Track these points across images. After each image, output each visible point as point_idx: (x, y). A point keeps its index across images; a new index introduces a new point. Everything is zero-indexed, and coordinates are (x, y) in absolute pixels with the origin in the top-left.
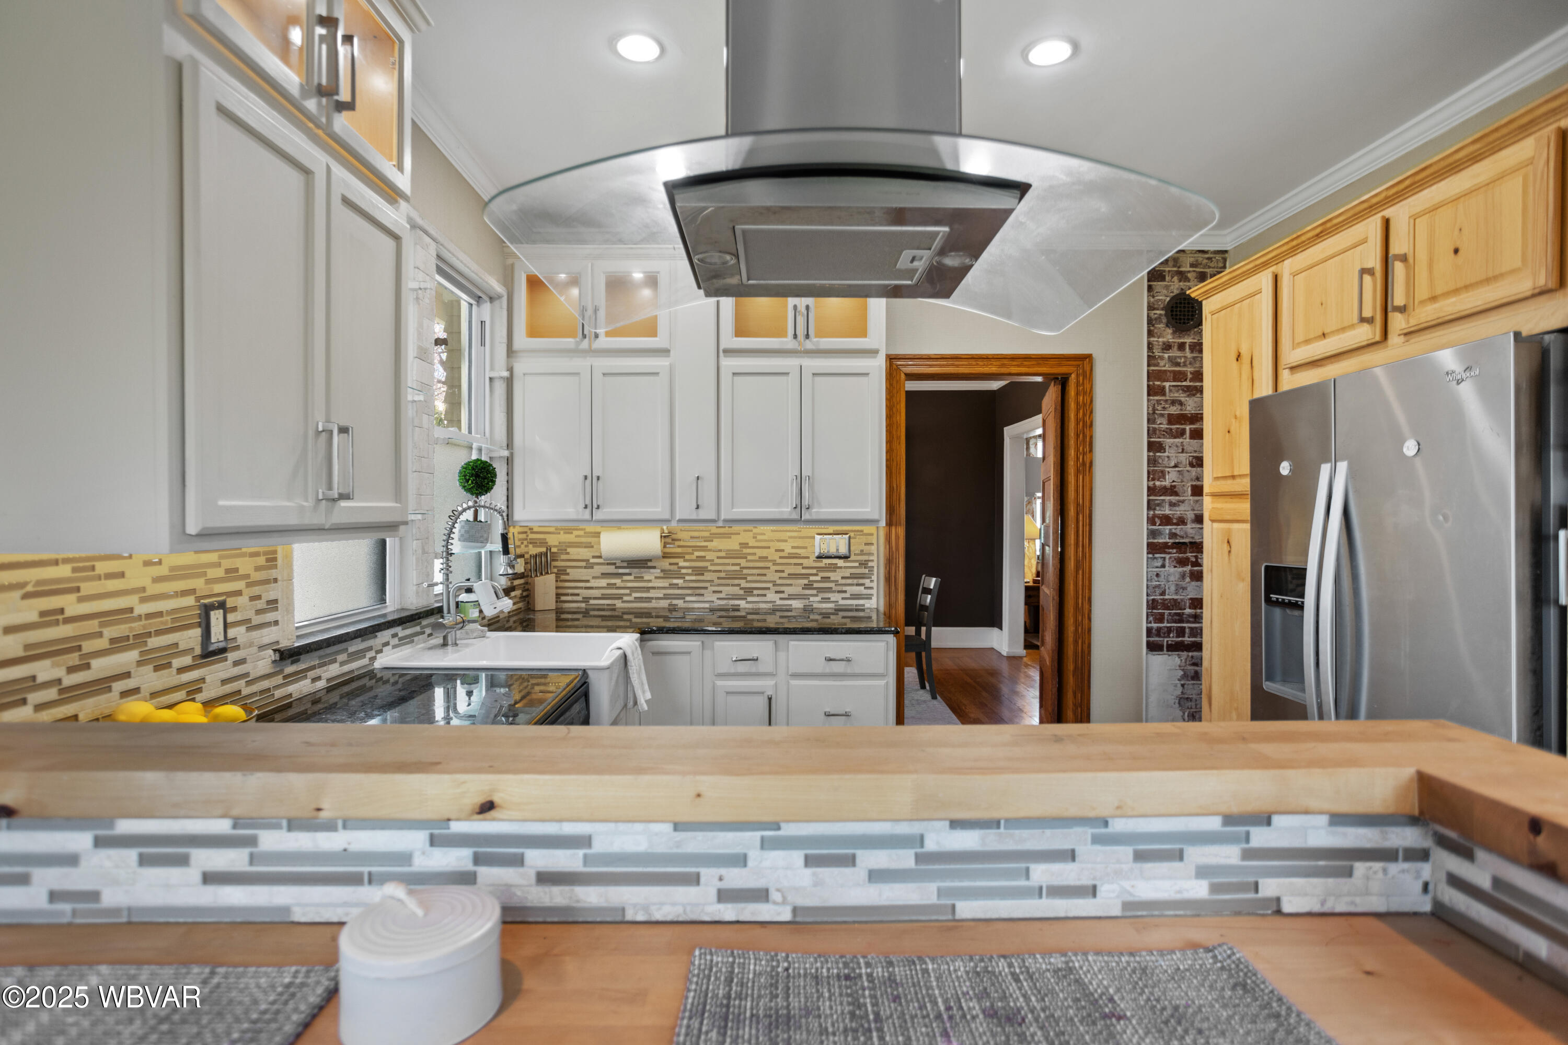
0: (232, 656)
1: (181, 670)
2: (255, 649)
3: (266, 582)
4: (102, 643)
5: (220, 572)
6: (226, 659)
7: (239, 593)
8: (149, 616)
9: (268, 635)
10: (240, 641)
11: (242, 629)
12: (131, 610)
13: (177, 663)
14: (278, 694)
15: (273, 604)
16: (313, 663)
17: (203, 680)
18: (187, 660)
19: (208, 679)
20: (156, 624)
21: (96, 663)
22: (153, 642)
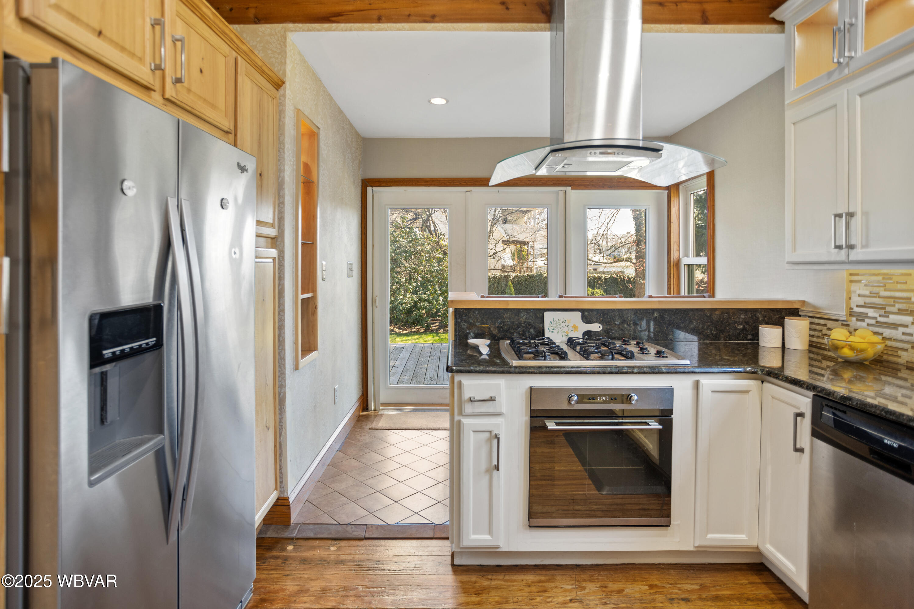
4: (894, 309)
12: (909, 299)
21: (892, 316)
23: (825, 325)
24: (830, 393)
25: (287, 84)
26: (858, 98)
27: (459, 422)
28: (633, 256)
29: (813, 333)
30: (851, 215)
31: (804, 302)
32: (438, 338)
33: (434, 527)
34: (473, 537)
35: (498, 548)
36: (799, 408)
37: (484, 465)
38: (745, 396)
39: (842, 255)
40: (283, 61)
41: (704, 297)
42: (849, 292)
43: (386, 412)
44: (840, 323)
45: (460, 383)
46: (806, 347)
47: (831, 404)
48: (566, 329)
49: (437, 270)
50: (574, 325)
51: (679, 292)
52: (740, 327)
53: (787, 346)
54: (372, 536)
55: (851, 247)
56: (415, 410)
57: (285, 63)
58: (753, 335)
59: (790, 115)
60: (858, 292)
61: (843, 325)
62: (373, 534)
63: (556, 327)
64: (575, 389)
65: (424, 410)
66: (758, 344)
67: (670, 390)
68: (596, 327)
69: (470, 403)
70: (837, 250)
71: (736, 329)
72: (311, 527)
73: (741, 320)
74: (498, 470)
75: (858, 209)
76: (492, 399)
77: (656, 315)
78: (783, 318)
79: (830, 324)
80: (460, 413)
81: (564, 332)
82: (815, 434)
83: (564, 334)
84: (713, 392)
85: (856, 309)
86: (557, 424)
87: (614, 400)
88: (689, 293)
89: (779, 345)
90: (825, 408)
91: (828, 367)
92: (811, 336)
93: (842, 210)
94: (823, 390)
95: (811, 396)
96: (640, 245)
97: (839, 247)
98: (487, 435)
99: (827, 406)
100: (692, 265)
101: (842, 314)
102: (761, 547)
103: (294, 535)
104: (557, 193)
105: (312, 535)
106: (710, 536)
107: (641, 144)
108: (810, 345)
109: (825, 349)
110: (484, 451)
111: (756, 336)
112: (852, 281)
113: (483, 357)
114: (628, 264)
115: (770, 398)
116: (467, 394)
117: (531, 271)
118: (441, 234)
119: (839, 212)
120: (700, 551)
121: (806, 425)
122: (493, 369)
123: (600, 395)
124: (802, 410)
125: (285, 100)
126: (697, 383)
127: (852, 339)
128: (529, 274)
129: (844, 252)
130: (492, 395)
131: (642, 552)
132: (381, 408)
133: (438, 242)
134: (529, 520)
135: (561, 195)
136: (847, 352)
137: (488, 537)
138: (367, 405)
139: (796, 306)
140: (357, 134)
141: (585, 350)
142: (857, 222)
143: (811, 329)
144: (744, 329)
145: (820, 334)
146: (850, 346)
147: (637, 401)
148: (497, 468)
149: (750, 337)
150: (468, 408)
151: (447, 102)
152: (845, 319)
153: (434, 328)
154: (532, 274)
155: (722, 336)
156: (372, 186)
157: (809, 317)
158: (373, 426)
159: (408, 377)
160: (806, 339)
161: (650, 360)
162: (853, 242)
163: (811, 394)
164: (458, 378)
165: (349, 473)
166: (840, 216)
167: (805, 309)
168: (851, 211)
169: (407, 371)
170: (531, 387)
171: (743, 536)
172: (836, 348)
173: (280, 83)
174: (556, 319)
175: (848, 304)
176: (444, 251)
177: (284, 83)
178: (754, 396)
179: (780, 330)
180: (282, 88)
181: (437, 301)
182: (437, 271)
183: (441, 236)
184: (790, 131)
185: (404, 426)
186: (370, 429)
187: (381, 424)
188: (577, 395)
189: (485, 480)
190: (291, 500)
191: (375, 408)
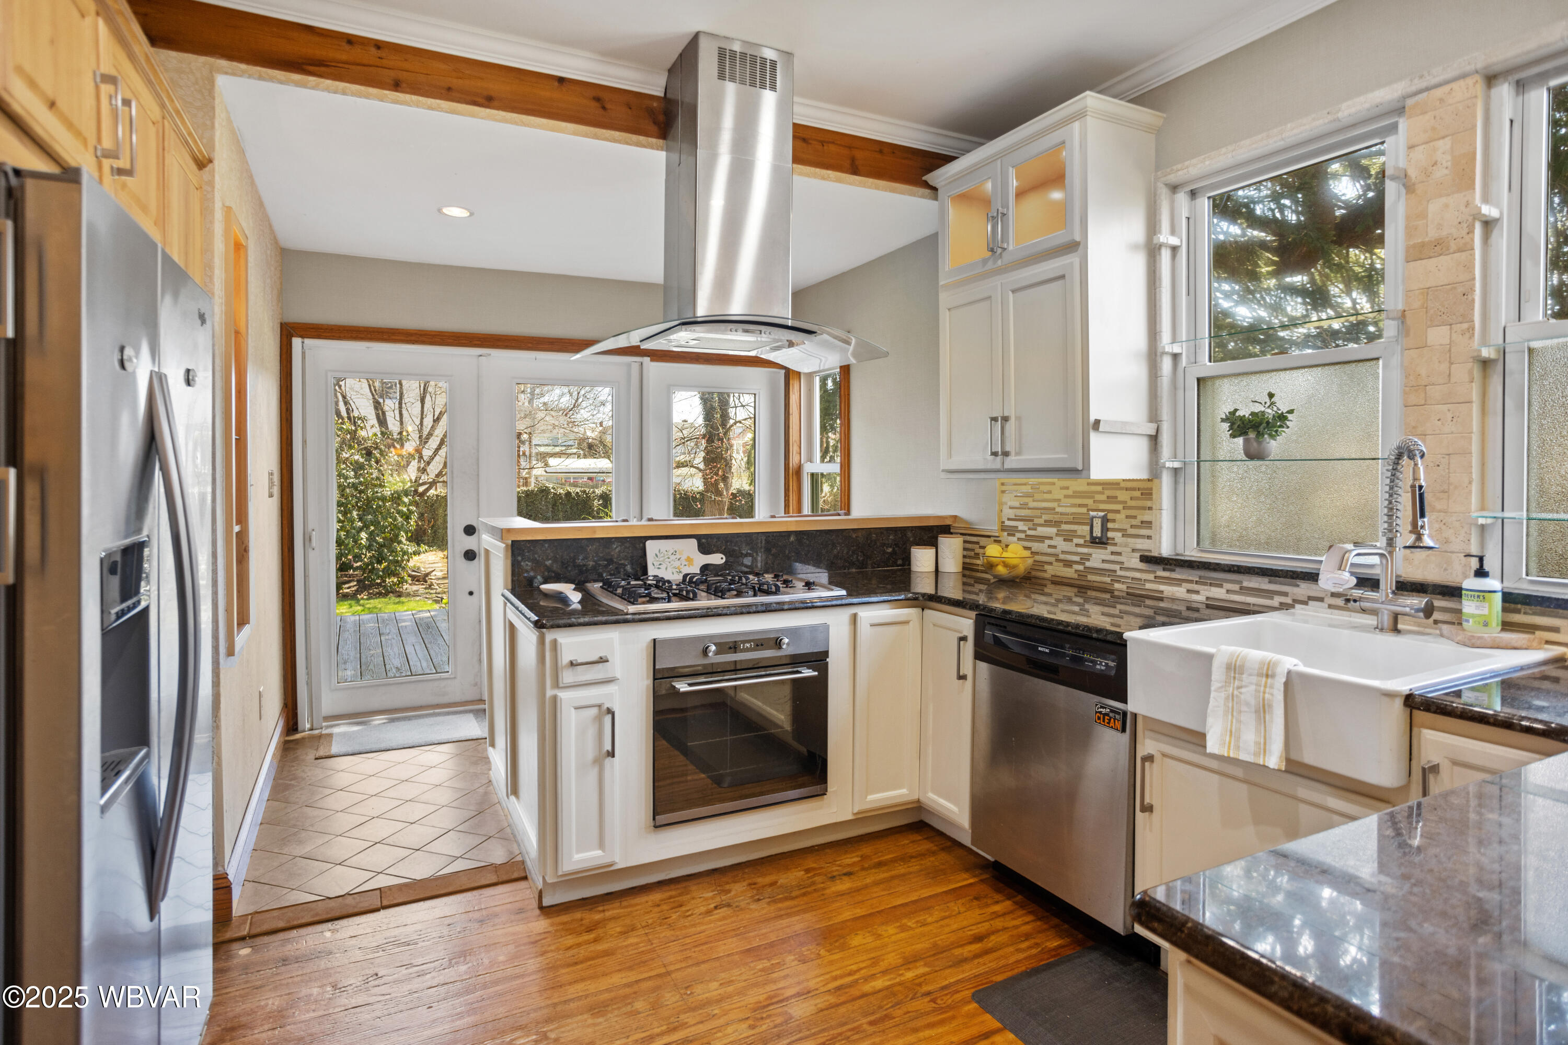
0: (1110, 548)
1: (1077, 545)
2: (1130, 550)
3: (1144, 508)
4: (1041, 521)
5: (1103, 497)
6: (1106, 548)
7: (1118, 512)
8: (1061, 514)
9: (1142, 544)
10: (1117, 540)
11: (1120, 534)
12: (1054, 509)
13: (1076, 541)
14: (1148, 586)
15: (1148, 524)
16: (1190, 578)
17: (1091, 555)
18: (1081, 541)
19: (1094, 556)
20: (1065, 518)
21: (1039, 529)
22: (1064, 527)
23: (977, 543)
24: (992, 610)
25: (216, 162)
26: (1010, 293)
27: (555, 699)
28: (699, 460)
29: (965, 553)
30: (1005, 419)
31: (955, 517)
32: (360, 608)
33: (495, 868)
34: (577, 857)
35: (611, 865)
36: (961, 632)
37: (590, 754)
38: (906, 627)
39: (997, 463)
40: (208, 123)
41: (839, 515)
42: (1002, 504)
43: (336, 730)
44: (992, 539)
45: (555, 643)
46: (960, 569)
47: (993, 621)
48: (677, 564)
49: (354, 484)
50: (688, 557)
51: (799, 509)
52: (890, 550)
53: (941, 569)
54: (395, 902)
55: (1006, 454)
56: (392, 720)
57: (213, 127)
58: (903, 559)
59: (945, 299)
60: (1010, 503)
61: (995, 541)
62: (395, 899)
63: (663, 561)
64: (711, 638)
65: (409, 718)
66: (910, 569)
67: (826, 627)
68: (717, 559)
69: (571, 669)
70: (993, 457)
71: (885, 552)
72: (275, 913)
73: (890, 541)
74: (613, 756)
75: (1011, 412)
76: (603, 660)
77: (792, 539)
78: (936, 539)
79: (983, 541)
80: (556, 685)
81: (675, 568)
82: (978, 656)
83: (674, 570)
84: (872, 625)
85: (1008, 523)
86: (690, 685)
87: (760, 647)
88: (813, 511)
89: (932, 569)
90: (988, 627)
91: (981, 591)
92: (964, 557)
93: (997, 413)
94: (985, 608)
95: (974, 617)
96: (713, 442)
97: (995, 454)
98: (595, 711)
99: (989, 623)
100: (817, 474)
101: (993, 527)
102: (922, 799)
103: (245, 933)
104: (629, 365)
105: (281, 924)
106: (870, 798)
107: (790, 323)
108: (964, 568)
109: (977, 571)
110: (591, 733)
111: (907, 560)
112: (1003, 492)
113: (573, 607)
114: (693, 470)
115: (931, 625)
116: (565, 658)
117: (526, 484)
118: (359, 419)
119: (994, 416)
120: (861, 819)
121: (969, 648)
122: (604, 618)
123: (744, 642)
124: (965, 633)
125: (213, 191)
126: (854, 617)
127: (1005, 555)
128: (525, 489)
129: (999, 458)
130: (602, 655)
131: (794, 833)
132: (324, 724)
133: (355, 431)
134: (654, 819)
135: (635, 368)
136: (1001, 570)
137: (599, 853)
138: (296, 723)
139: (948, 522)
140: (275, 240)
141: (716, 588)
142: (1011, 426)
143: (965, 549)
144: (894, 552)
145: (972, 554)
146: (1004, 562)
147: (788, 644)
148: (612, 754)
149: (900, 562)
150: (568, 677)
151: (472, 214)
152: (997, 534)
153: (348, 590)
154: (530, 488)
155: (869, 562)
156: (302, 337)
157: (962, 534)
158: (321, 753)
159: (353, 672)
160: (960, 560)
161: (799, 594)
162: (1007, 449)
163: (973, 614)
164: (550, 635)
165: (310, 828)
166: (994, 419)
167: (956, 525)
168: (1006, 414)
169: (345, 663)
170: (655, 640)
171: (904, 791)
172: (990, 566)
173: (205, 162)
174: (663, 550)
175: (1000, 517)
176: (365, 448)
177: (210, 161)
178: (915, 625)
179: (933, 550)
180: (207, 169)
181: (355, 541)
182: (354, 486)
183: (359, 422)
184: (945, 318)
185: (383, 746)
186: (316, 759)
187: (335, 749)
188: (715, 644)
189: (593, 774)
190: (231, 877)
191: (312, 725)
